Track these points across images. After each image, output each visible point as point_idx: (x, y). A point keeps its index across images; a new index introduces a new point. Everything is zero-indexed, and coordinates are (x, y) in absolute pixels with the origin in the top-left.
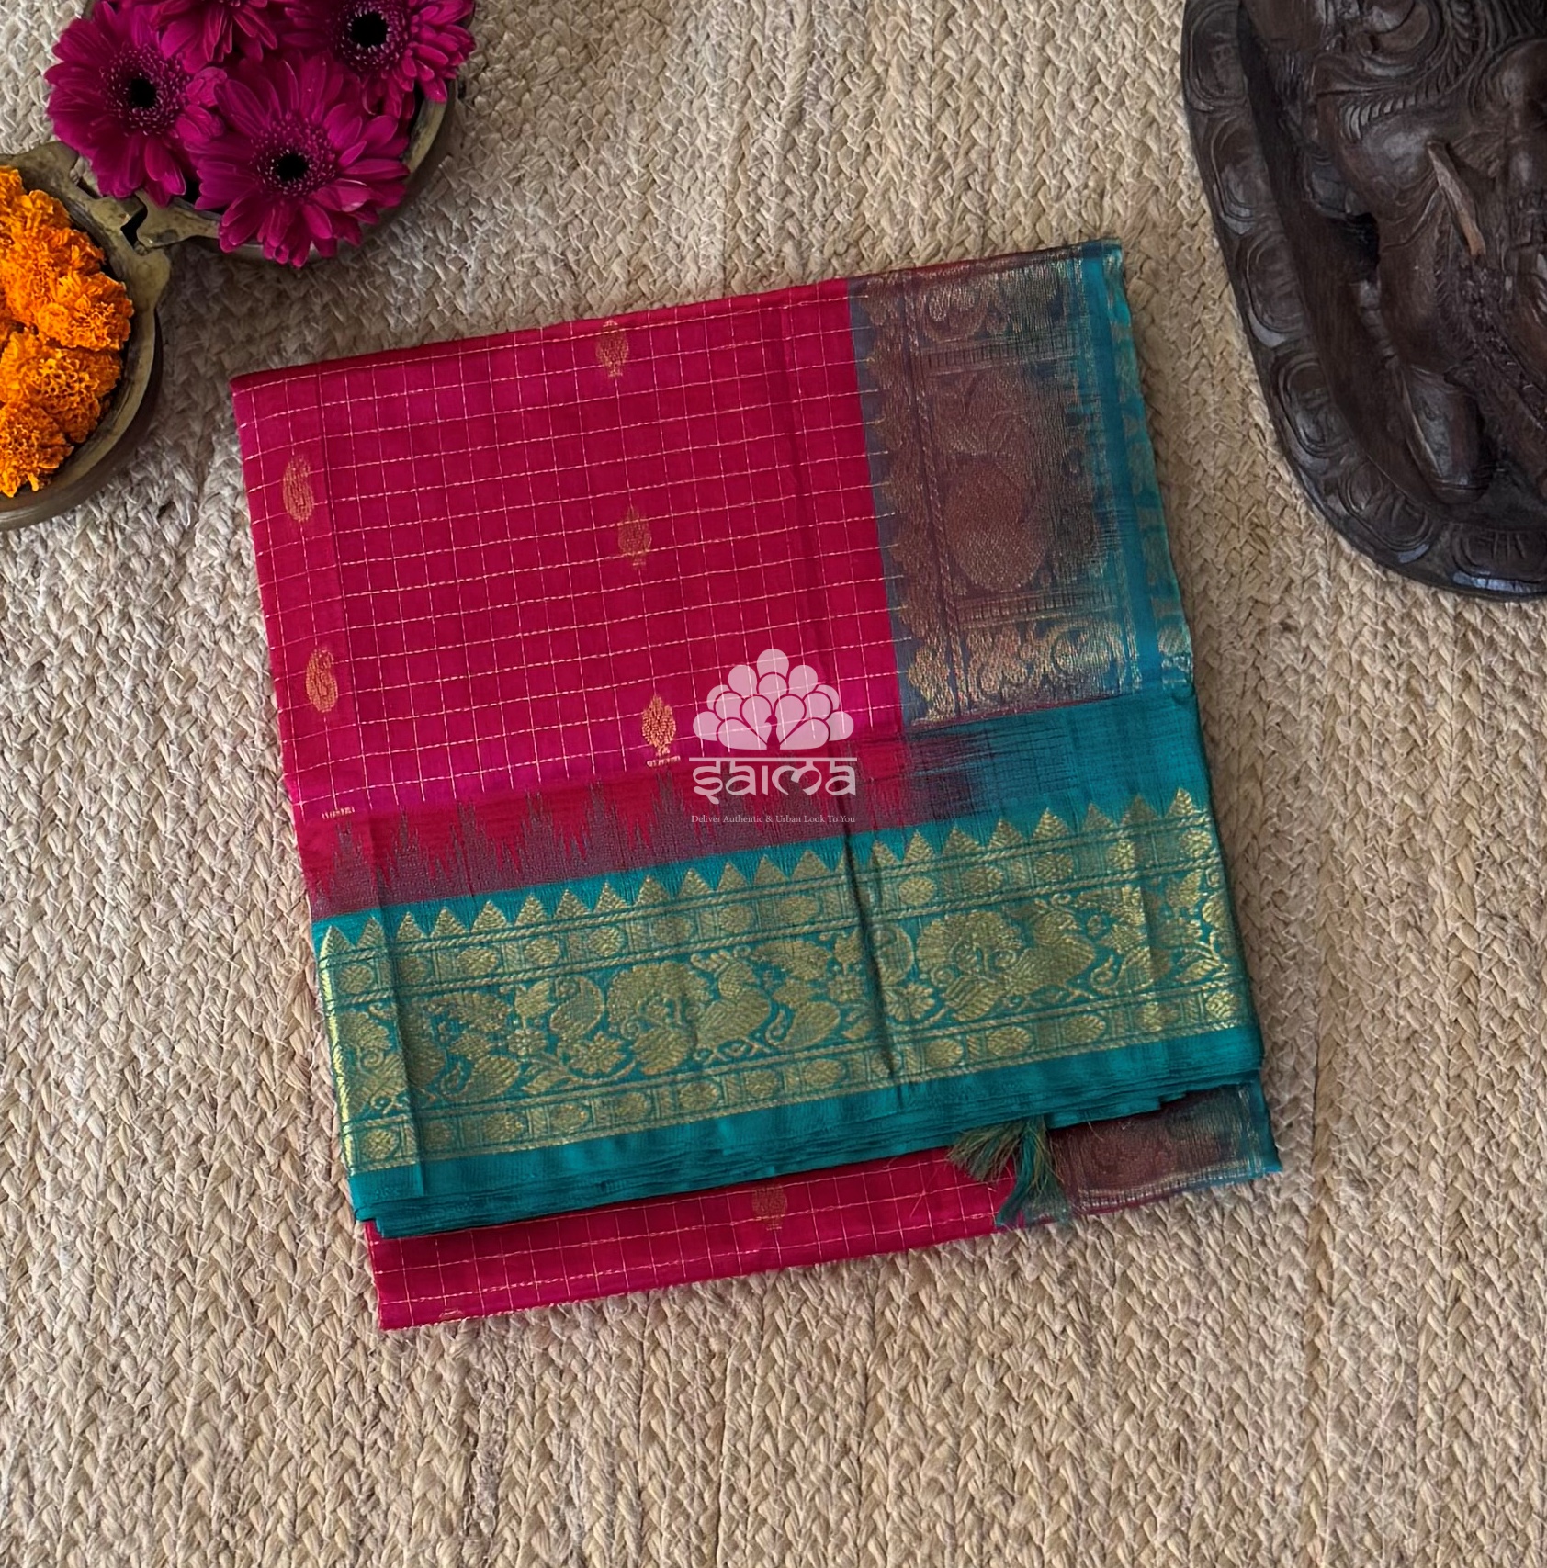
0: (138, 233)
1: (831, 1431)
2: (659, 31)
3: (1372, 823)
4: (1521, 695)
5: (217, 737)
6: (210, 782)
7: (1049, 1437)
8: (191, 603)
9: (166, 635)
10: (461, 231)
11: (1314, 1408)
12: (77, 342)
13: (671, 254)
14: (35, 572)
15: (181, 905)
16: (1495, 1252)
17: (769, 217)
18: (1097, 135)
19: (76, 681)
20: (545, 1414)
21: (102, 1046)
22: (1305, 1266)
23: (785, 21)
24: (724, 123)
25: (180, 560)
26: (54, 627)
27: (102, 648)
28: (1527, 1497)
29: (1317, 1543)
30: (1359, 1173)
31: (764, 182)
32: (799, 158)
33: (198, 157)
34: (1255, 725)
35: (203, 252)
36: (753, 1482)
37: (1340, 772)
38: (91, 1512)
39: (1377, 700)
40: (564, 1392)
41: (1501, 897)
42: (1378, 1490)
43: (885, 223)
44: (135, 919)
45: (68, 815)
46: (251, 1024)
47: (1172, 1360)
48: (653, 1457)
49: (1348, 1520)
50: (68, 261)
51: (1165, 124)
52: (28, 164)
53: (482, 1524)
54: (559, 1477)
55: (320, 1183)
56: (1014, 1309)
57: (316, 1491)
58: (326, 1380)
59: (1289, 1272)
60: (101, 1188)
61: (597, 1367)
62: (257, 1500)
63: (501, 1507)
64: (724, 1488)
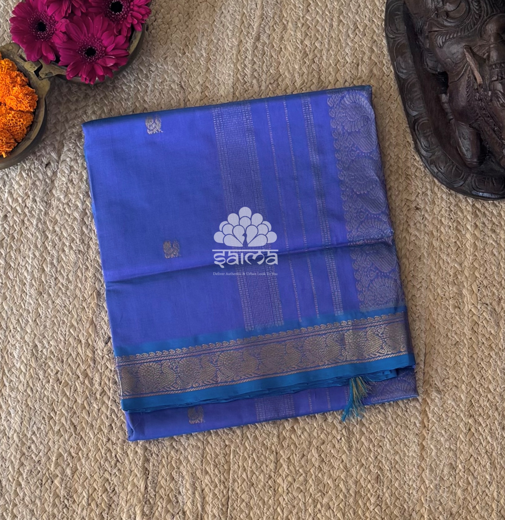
0: (40, 73)
1: (265, 471)
2: (212, 10)
3: (444, 273)
4: (493, 231)
5: (65, 240)
6: (62, 255)
7: (335, 474)
8: (56, 196)
9: (47, 207)
10: (146, 75)
11: (423, 465)
12: (19, 109)
13: (216, 82)
14: (4, 185)
15: (52, 295)
16: (482, 414)
17: (248, 71)
18: (357, 46)
19: (18, 221)
20: (172, 465)
21: (25, 342)
22: (420, 418)
23: (254, 6)
24: (234, 40)
25: (52, 182)
26: (11, 203)
27: (26, 210)
28: (492, 495)
29: (424, 509)
30: (439, 388)
31: (247, 59)
32: (258, 51)
33: (60, 48)
34: (406, 240)
35: (61, 80)
36: (240, 488)
37: (434, 257)
38: (21, 495)
39: (446, 232)
40: (178, 457)
41: (486, 298)
42: (444, 492)
43: (286, 73)
44: (37, 300)
45: (15, 266)
46: (75, 335)
47: (376, 449)
48: (207, 480)
49: (434, 502)
50: (16, 82)
51: (379, 42)
52: (4, 50)
53: (151, 500)
54: (176, 485)
55: (98, 387)
56: (325, 431)
57: (95, 489)
58: (99, 453)
59: (415, 421)
60: (25, 388)
61: (189, 449)
62: (76, 491)
63: (157, 495)
64: (230, 489)
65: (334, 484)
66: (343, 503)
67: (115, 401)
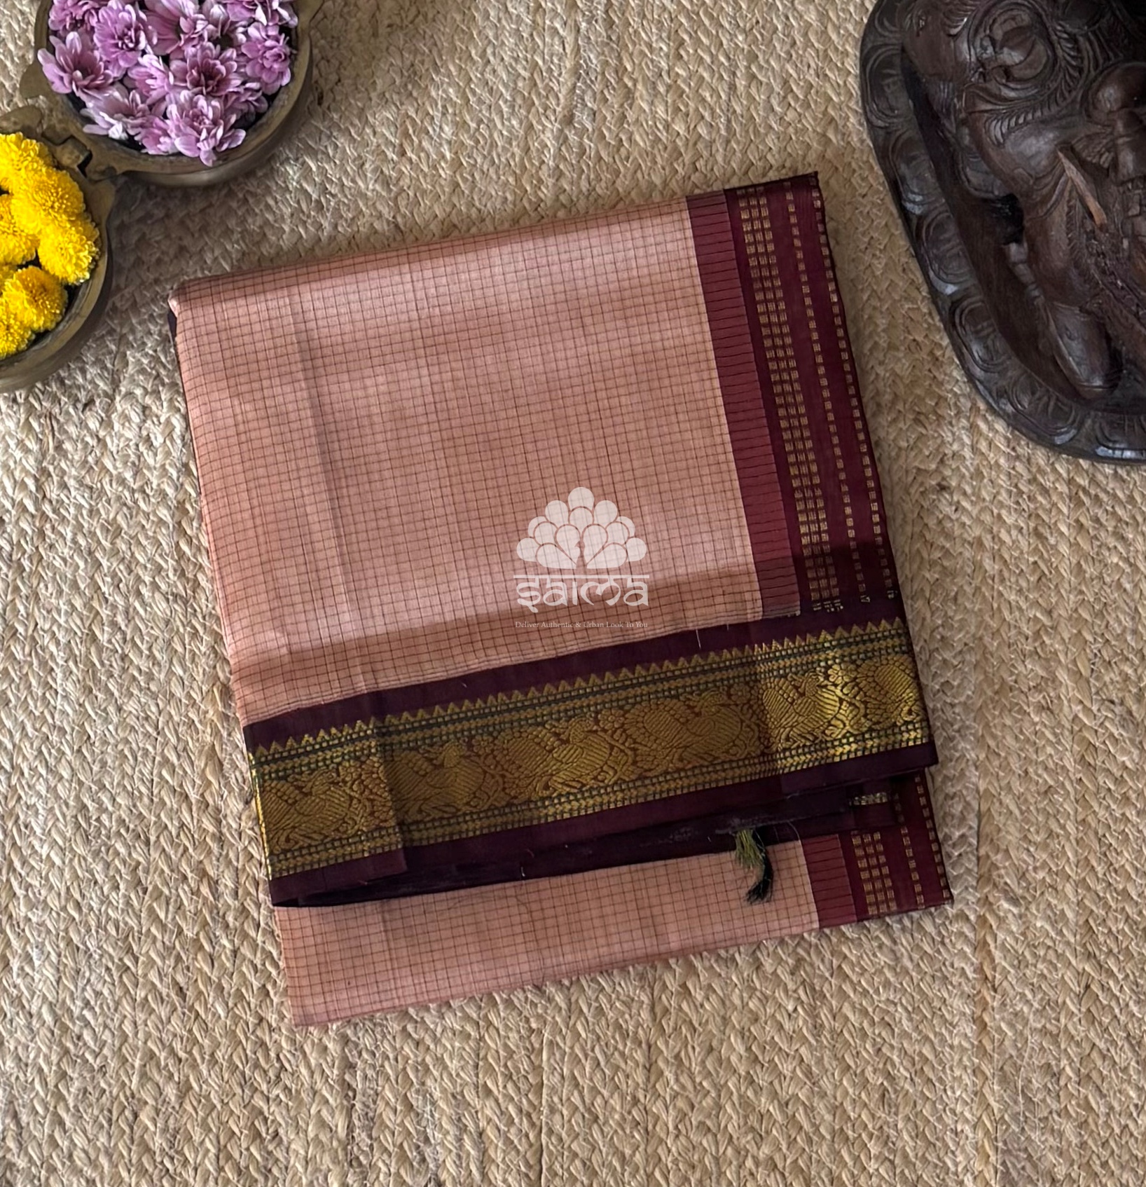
1: (624, 1088)
3: (1014, 632)
4: (1120, 537)
5: (140, 571)
6: (136, 604)
7: (786, 1090)
8: (114, 473)
9: (95, 496)
11: (984, 1068)
15: (116, 694)
16: (1115, 951)
18: (791, 130)
19: (30, 532)
20: (406, 1076)
21: (59, 798)
22: (975, 961)
23: (559, 48)
24: (514, 123)
26: (10, 492)
27: (47, 508)
29: (991, 1169)
30: (1013, 892)
32: (570, 148)
34: (922, 559)
36: (566, 1126)
37: (988, 595)
38: (65, 1146)
39: (1013, 542)
40: (420, 1059)
41: (1110, 687)
42: (1034, 1130)
44: (81, 705)
45: (26, 630)
46: (174, 782)
47: (877, 1031)
48: (489, 1108)
49: (1014, 1153)
53: (361, 1158)
54: (418, 1123)
55: (230, 901)
56: (758, 994)
57: (234, 1133)
58: (240, 1049)
59: (963, 965)
60: (63, 902)
61: (444, 1041)
62: (189, 1139)
63: (375, 1145)
64: (544, 1130)
65: (782, 1112)
66: (805, 1156)
67: (273, 932)
